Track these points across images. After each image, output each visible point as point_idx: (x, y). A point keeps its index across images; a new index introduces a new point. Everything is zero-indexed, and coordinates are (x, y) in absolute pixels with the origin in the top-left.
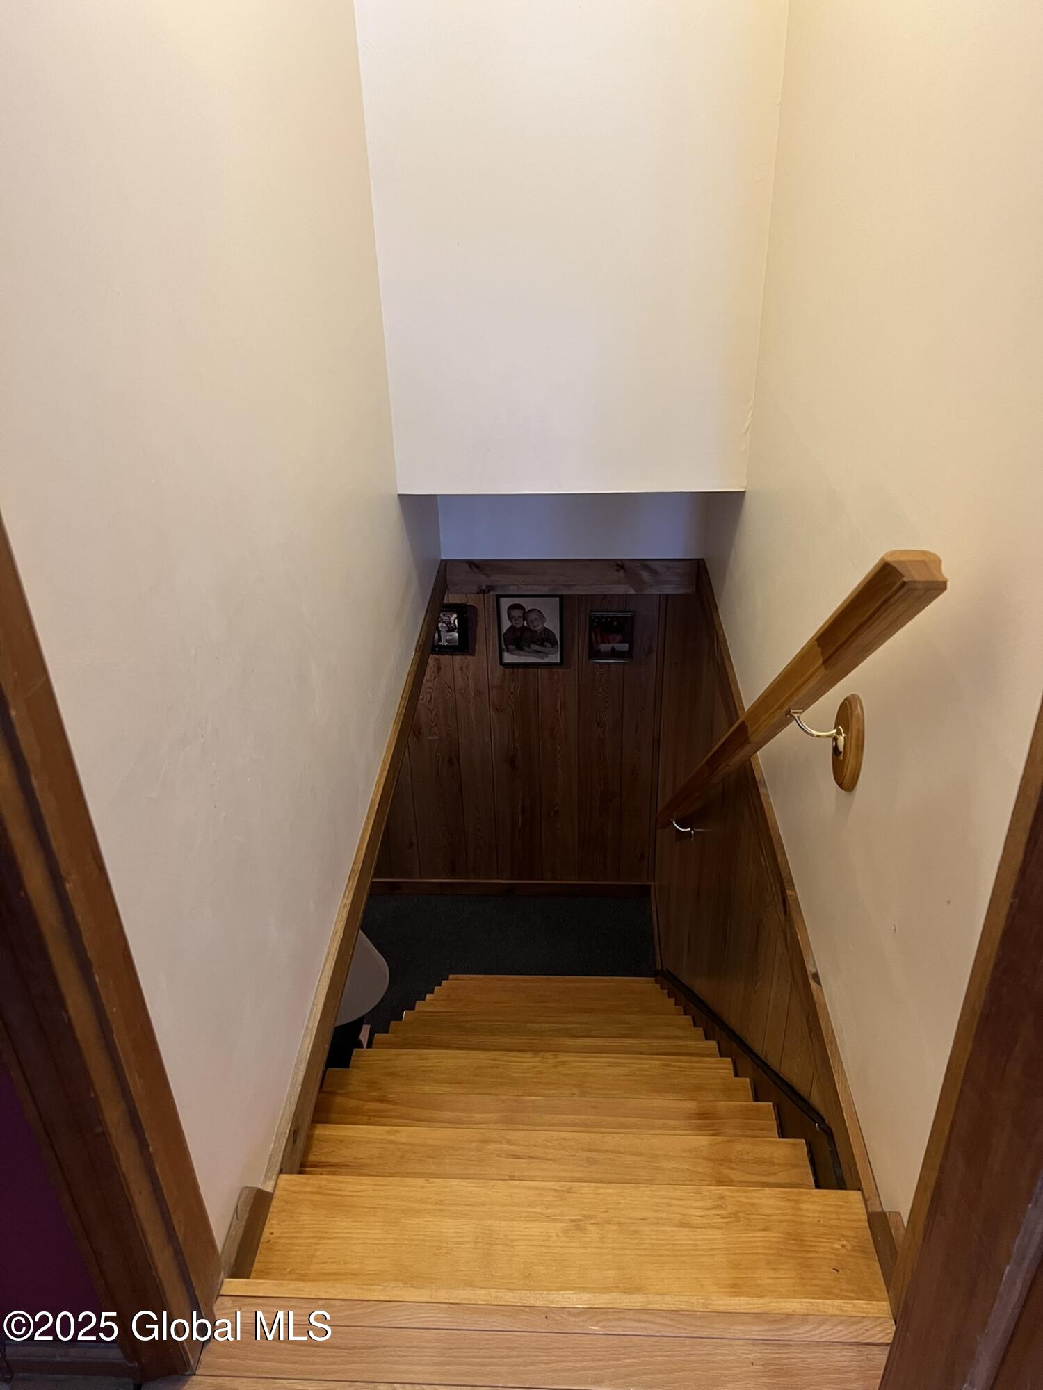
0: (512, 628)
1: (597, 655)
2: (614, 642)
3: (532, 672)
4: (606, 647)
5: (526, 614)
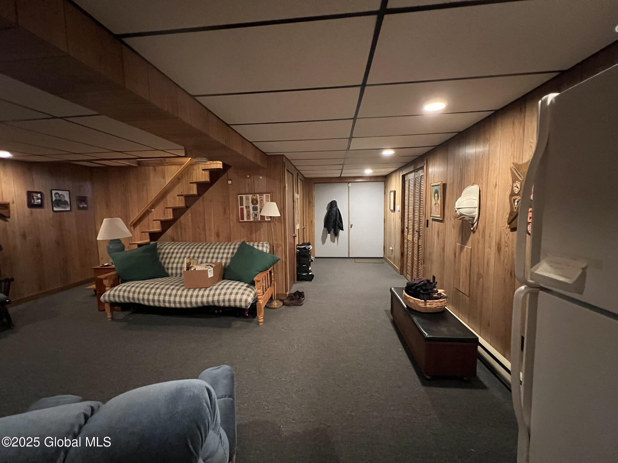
0: (56, 200)
1: (79, 208)
2: (83, 204)
3: (62, 213)
4: (81, 206)
5: (60, 196)
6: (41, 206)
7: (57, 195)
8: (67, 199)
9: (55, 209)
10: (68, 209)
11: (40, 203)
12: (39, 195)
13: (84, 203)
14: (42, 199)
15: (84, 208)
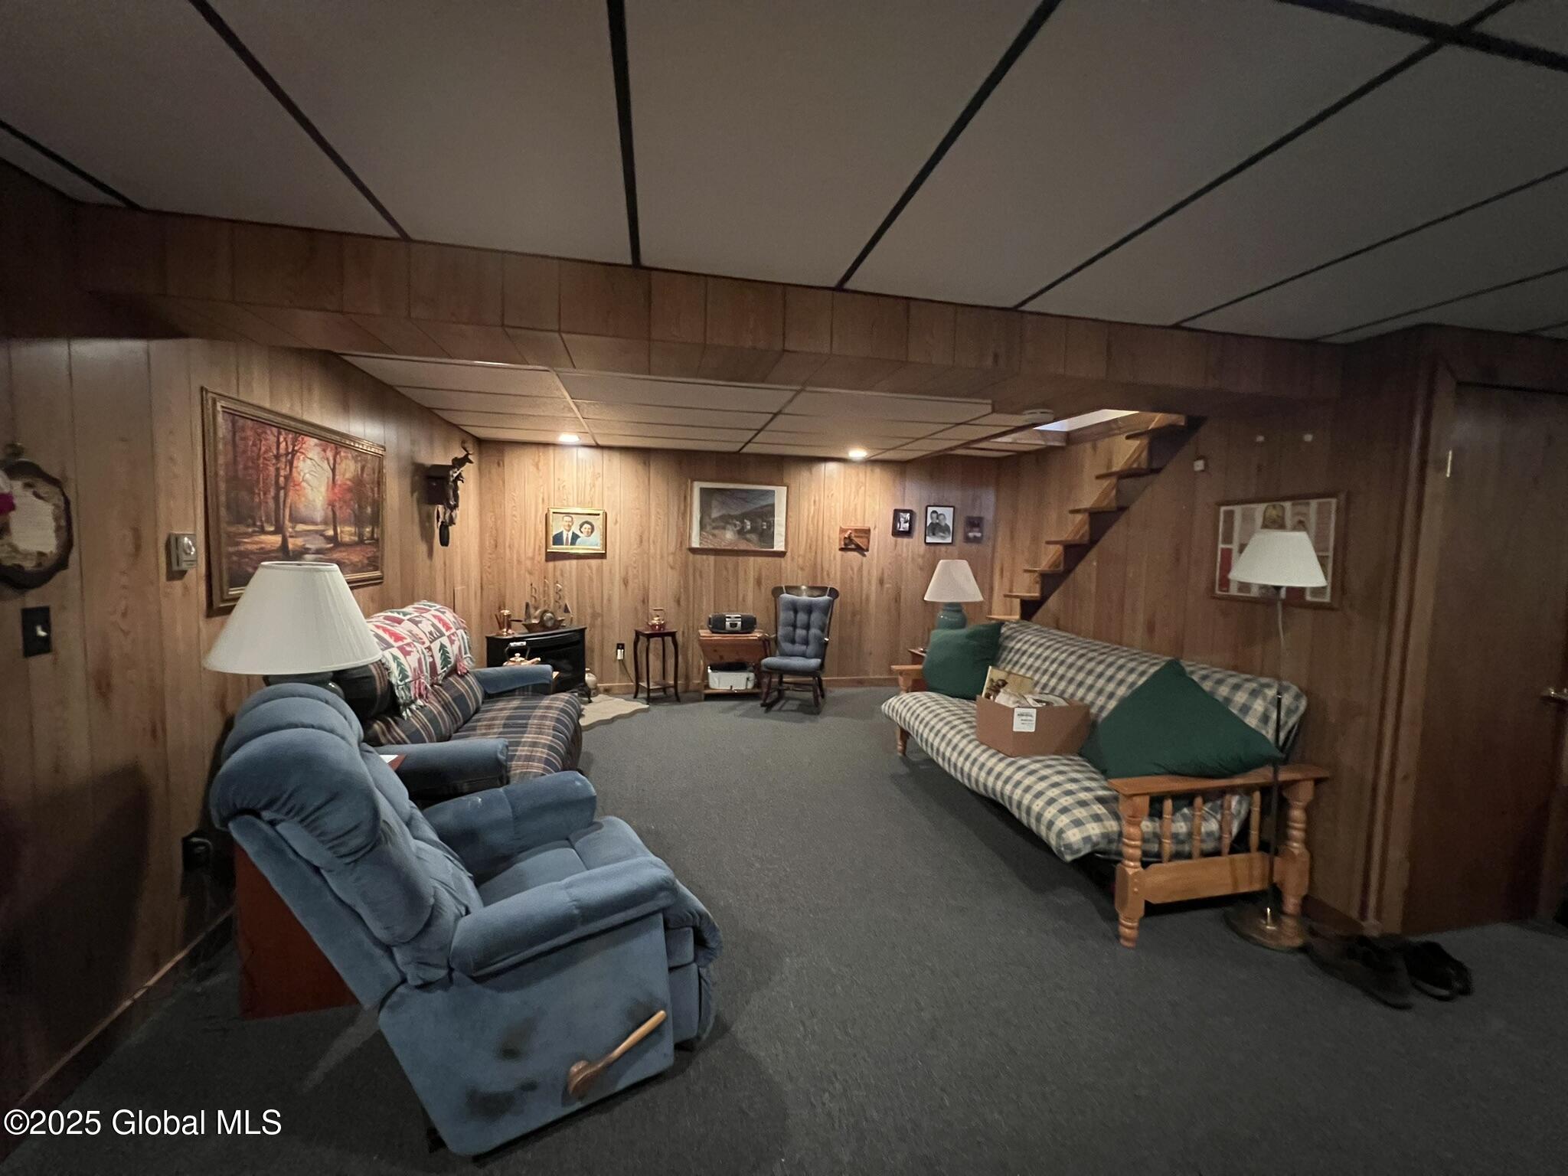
0: (931, 523)
1: (967, 540)
2: (975, 532)
3: (938, 547)
4: (971, 535)
5: (938, 516)
6: (908, 533)
7: (935, 515)
8: (949, 522)
9: (929, 540)
10: (949, 540)
11: (907, 529)
12: (908, 516)
13: (977, 529)
14: (911, 522)
15: (976, 540)
